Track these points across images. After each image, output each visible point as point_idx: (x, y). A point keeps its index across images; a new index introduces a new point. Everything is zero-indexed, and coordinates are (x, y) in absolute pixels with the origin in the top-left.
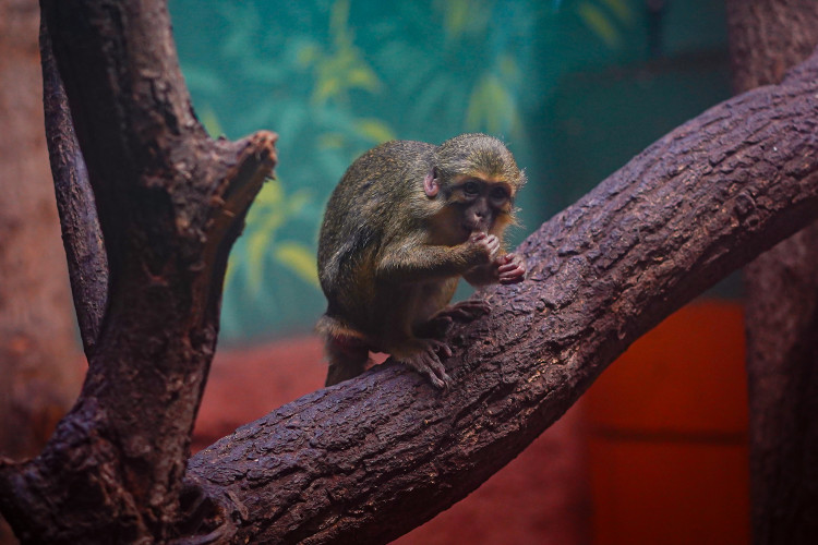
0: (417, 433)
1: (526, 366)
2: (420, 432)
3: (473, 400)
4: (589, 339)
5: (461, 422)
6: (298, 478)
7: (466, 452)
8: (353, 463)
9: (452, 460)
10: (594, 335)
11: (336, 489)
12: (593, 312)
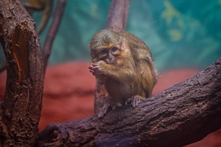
0: (134, 124)
1: (180, 106)
2: (135, 124)
3: (155, 115)
4: (214, 99)
5: (152, 123)
6: (94, 131)
7: (152, 134)
8: (111, 130)
9: (146, 136)
10: (216, 97)
11: (105, 138)
12: (215, 88)
